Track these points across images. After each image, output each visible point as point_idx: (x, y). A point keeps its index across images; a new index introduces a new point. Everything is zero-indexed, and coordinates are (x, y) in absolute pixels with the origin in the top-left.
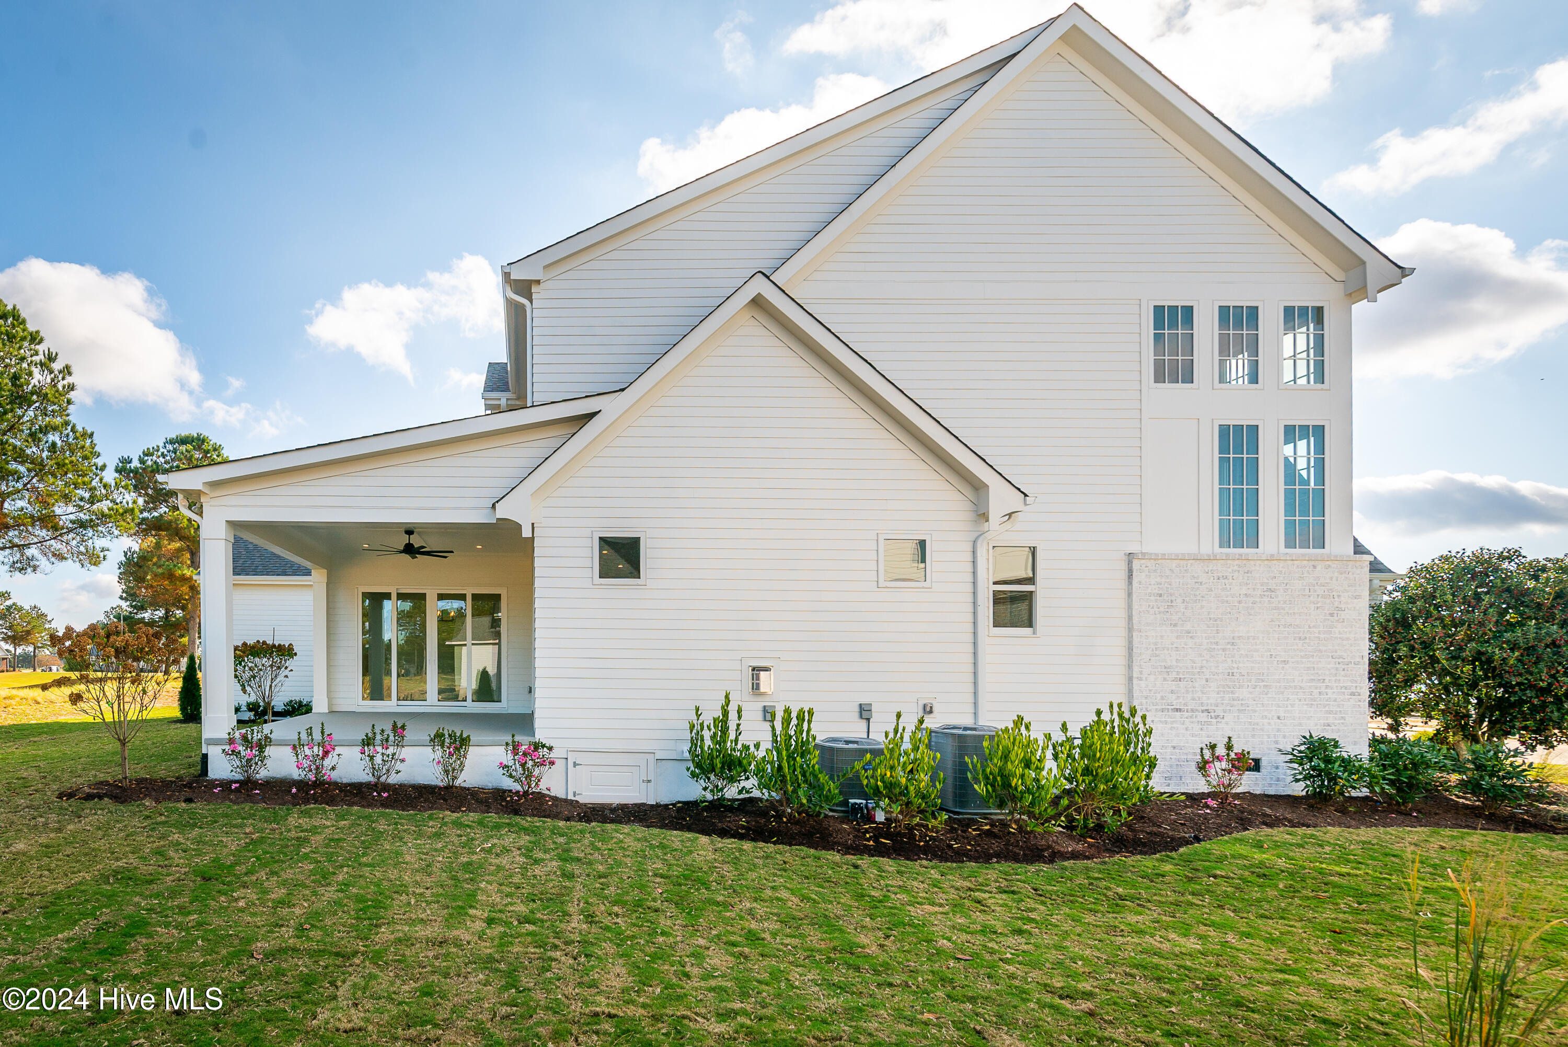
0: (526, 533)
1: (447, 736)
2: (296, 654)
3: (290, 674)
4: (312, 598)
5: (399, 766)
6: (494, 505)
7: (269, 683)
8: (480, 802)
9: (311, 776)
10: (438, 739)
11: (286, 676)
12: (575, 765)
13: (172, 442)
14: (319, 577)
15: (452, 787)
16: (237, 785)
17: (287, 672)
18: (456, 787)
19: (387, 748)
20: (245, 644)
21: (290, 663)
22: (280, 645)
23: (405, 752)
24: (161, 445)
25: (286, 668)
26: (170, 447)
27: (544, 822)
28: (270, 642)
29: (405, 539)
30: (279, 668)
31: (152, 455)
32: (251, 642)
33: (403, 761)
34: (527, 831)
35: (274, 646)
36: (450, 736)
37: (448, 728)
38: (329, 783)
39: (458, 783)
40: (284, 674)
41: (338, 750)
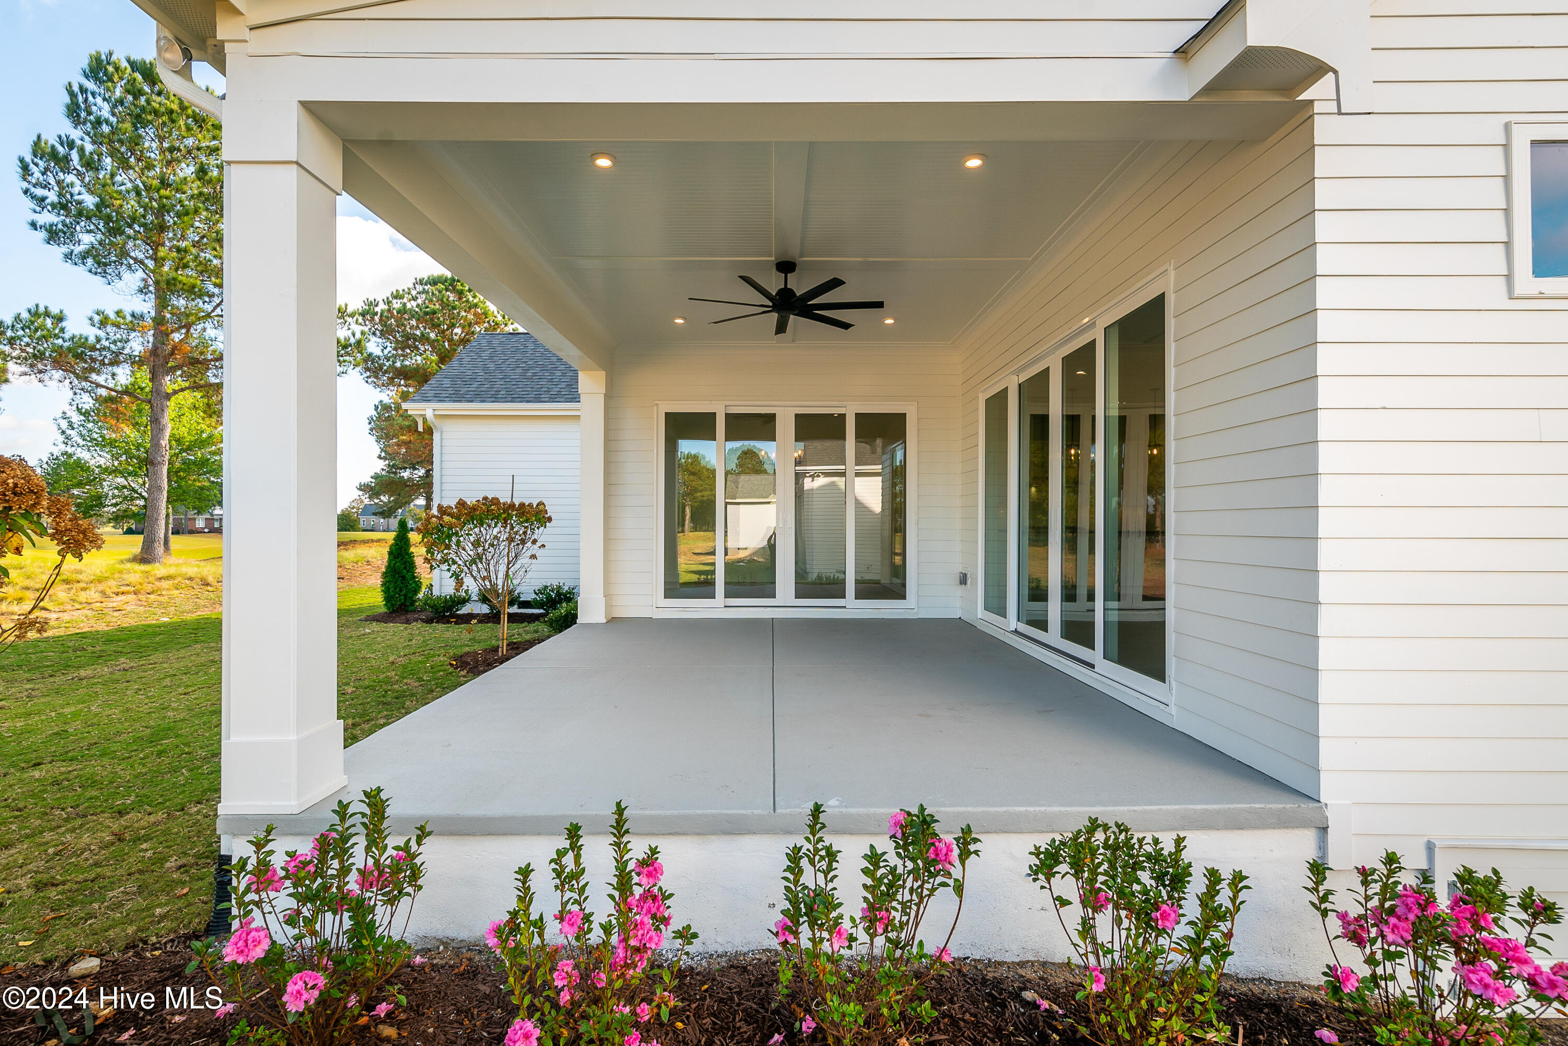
2: (550, 519)
3: (540, 553)
7: (502, 569)
11: (533, 557)
13: (421, 282)
17: (534, 549)
20: (461, 504)
21: (541, 534)
22: (522, 505)
24: (411, 286)
25: (534, 542)
26: (420, 288)
28: (505, 498)
30: (523, 542)
31: (402, 297)
32: (470, 501)
35: (512, 506)
40: (529, 554)
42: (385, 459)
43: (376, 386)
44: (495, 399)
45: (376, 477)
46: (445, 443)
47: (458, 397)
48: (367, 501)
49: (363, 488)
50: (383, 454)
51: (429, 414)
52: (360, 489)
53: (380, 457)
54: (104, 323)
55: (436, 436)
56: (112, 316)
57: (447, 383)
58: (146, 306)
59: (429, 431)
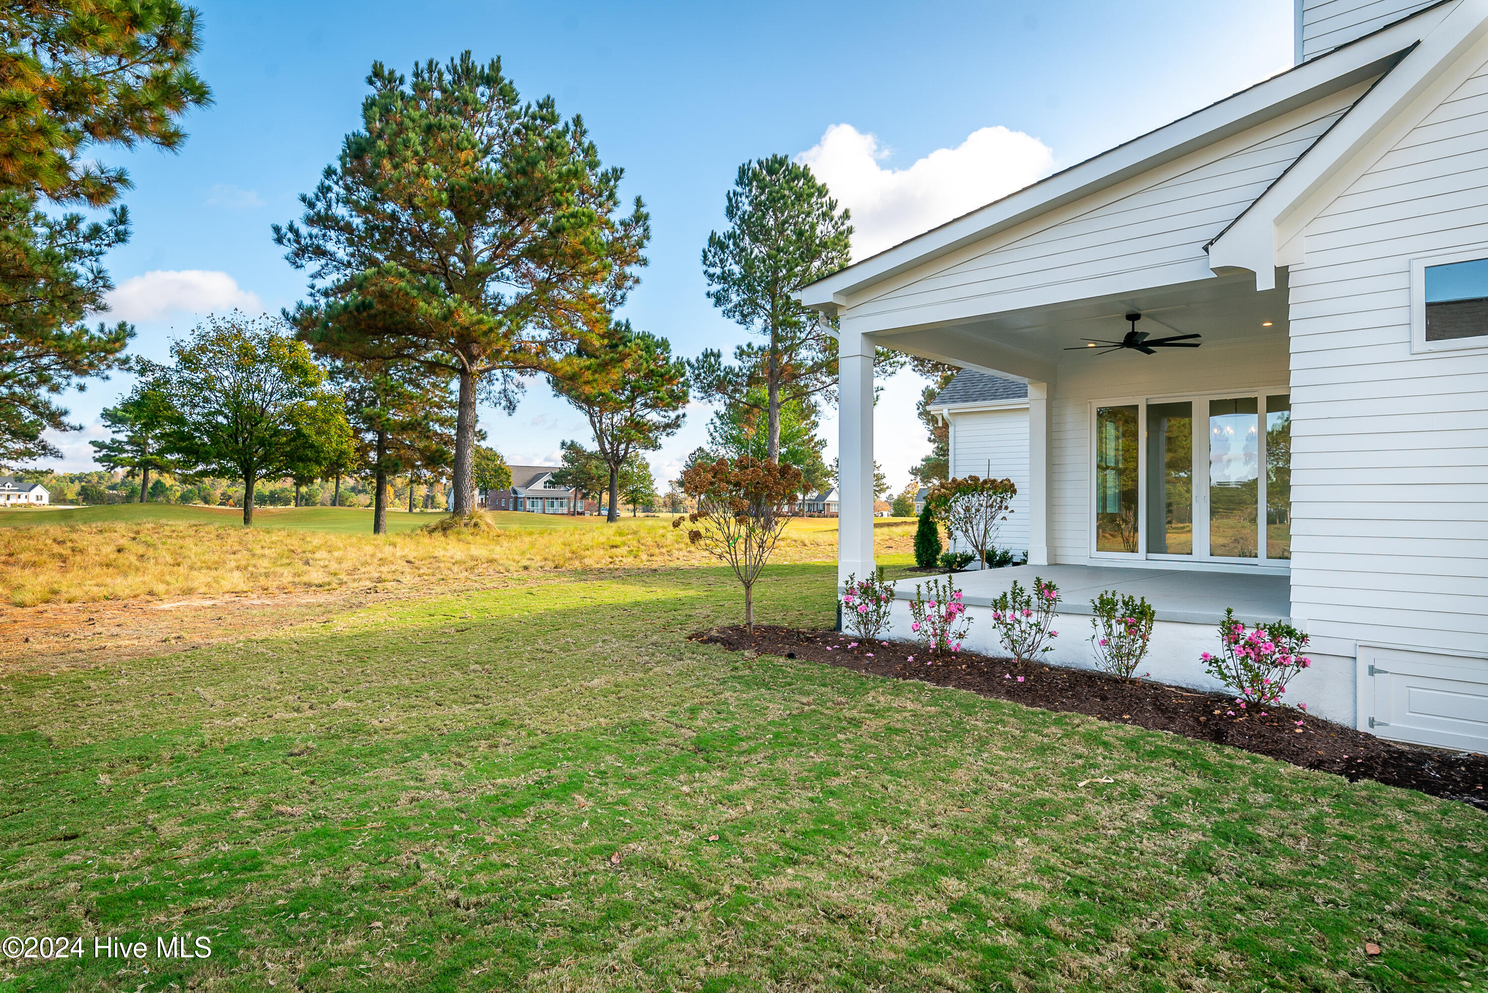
0: (1265, 282)
1: (1120, 604)
2: (1016, 492)
4: (1028, 424)
5: (1046, 642)
6: (1206, 249)
8: (1160, 708)
9: (933, 642)
10: (1105, 608)
12: (1372, 671)
14: (1036, 396)
15: (1124, 681)
16: (855, 644)
17: (1007, 513)
18: (1133, 682)
19: (1028, 615)
22: (995, 481)
23: (1056, 623)
25: (1006, 508)
27: (1255, 761)
28: (983, 477)
29: (1127, 327)
30: (1000, 508)
33: (1052, 635)
34: (1204, 768)
35: (989, 482)
36: (1126, 604)
37: (1122, 591)
38: (956, 654)
39: (1135, 674)
40: (1003, 517)
41: (969, 612)
42: (934, 441)
43: (923, 373)
44: (994, 397)
45: (927, 459)
46: (957, 434)
47: (966, 398)
48: (920, 485)
49: (915, 472)
50: (933, 437)
51: (945, 413)
52: (912, 473)
53: (930, 440)
54: (742, 353)
55: (951, 429)
56: (746, 349)
57: (960, 385)
58: (765, 340)
59: (946, 425)
